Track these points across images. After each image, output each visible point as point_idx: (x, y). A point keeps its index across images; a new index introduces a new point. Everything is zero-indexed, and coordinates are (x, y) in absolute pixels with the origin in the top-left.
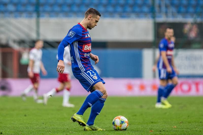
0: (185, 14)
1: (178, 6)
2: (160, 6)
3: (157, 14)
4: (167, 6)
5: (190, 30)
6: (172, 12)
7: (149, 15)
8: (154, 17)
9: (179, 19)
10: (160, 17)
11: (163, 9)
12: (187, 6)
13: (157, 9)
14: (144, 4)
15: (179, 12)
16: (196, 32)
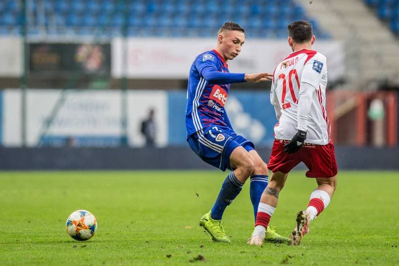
0: (80, 27)
1: (67, 14)
2: (35, 14)
3: (30, 28)
4: (47, 14)
5: (89, 56)
6: (58, 25)
7: (16, 30)
8: (24, 33)
9: (69, 37)
10: (36, 33)
11: (42, 18)
12: (83, 13)
13: (29, 19)
14: (7, 10)
15: (69, 24)
16: (99, 61)
